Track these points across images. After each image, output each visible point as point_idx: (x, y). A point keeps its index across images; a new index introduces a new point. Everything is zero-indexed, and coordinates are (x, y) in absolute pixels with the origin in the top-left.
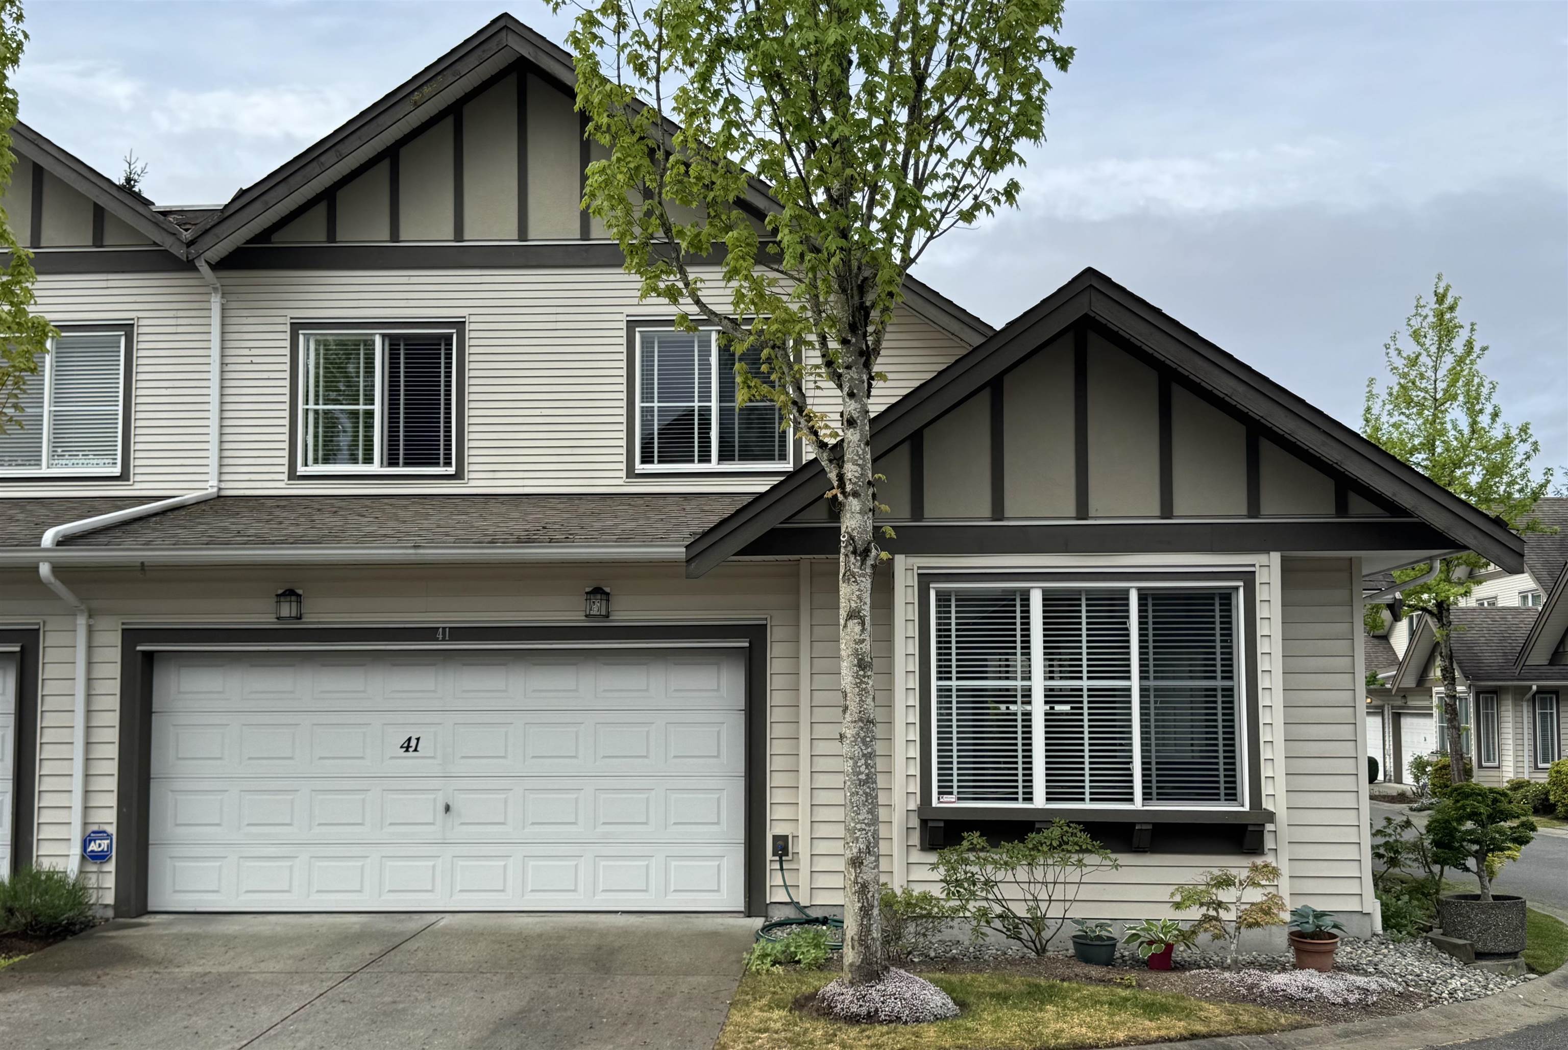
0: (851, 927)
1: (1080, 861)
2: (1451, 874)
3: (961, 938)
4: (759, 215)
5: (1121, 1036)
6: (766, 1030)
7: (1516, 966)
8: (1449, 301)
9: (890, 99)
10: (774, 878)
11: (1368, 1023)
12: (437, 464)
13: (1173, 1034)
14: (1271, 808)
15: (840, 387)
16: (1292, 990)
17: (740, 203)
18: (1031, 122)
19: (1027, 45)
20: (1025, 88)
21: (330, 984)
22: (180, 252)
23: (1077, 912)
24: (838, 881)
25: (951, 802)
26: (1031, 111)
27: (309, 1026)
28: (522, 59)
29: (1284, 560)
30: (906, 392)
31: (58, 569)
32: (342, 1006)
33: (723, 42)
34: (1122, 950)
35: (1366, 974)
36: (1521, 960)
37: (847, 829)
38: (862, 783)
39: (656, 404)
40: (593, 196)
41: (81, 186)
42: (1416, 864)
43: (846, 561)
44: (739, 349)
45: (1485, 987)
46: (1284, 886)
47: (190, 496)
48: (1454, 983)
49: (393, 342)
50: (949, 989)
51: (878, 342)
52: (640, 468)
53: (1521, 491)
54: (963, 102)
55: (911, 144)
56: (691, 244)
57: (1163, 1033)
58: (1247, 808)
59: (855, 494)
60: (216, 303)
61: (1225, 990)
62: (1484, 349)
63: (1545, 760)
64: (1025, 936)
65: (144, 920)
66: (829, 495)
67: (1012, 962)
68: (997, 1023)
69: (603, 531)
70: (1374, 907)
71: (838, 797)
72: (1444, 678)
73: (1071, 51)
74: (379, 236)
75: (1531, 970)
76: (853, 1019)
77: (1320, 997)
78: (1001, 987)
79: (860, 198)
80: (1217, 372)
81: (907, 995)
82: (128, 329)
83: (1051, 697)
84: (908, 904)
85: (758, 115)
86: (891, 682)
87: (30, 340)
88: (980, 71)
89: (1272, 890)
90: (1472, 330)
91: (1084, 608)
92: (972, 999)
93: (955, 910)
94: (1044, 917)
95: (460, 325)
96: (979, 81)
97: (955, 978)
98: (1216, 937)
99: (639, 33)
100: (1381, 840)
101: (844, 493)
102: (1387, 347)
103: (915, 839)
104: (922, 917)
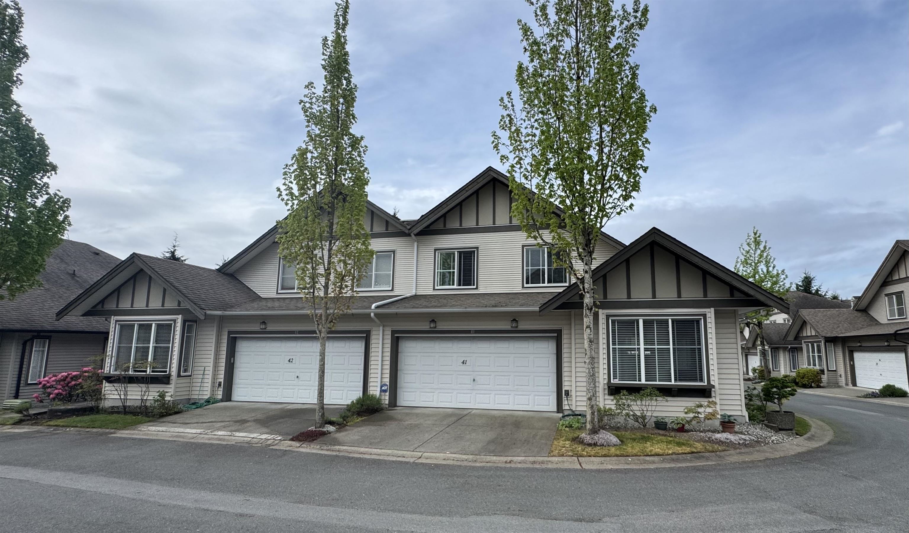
0: (589, 418)
1: (656, 399)
2: (769, 404)
3: (620, 421)
4: (558, 216)
5: (670, 452)
6: (564, 447)
7: (792, 433)
8: (758, 235)
9: (596, 182)
10: (565, 402)
11: (747, 450)
12: (471, 285)
13: (686, 452)
14: (713, 384)
15: (583, 262)
16: (722, 439)
17: (554, 213)
18: (637, 187)
19: (634, 167)
20: (634, 178)
21: (444, 428)
22: (407, 231)
23: (655, 415)
24: (585, 404)
25: (617, 381)
26: (636, 184)
27: (438, 440)
28: (494, 178)
29: (715, 310)
30: (601, 263)
31: (375, 315)
32: (447, 435)
33: (550, 169)
34: (669, 426)
35: (745, 435)
36: (794, 432)
37: (587, 389)
38: (591, 376)
39: (530, 268)
40: (513, 212)
41: (382, 215)
42: (758, 401)
43: (585, 311)
44: (554, 252)
45: (783, 440)
46: (718, 407)
47: (408, 295)
48: (773, 438)
49: (460, 253)
50: (618, 436)
51: (593, 249)
52: (525, 285)
53: (783, 289)
54: (616, 182)
55: (602, 196)
56: (540, 224)
57: (683, 451)
58: (706, 384)
59: (588, 292)
60: (416, 244)
61: (701, 439)
62: (769, 248)
63: (794, 369)
64: (640, 421)
65: (396, 408)
66: (580, 292)
67: (636, 429)
68: (632, 447)
69: (515, 303)
70: (746, 414)
71: (584, 379)
72: (761, 344)
73: (647, 167)
74: (457, 225)
75: (797, 434)
76: (590, 445)
77: (731, 441)
78: (633, 436)
79: (588, 210)
80: (692, 256)
81: (606, 438)
82: (394, 252)
83: (646, 350)
84: (605, 411)
85: (559, 188)
86: (598, 346)
87: (369, 255)
88: (621, 174)
89: (714, 408)
90: (766, 243)
91: (655, 325)
92: (625, 440)
93: (619, 413)
94: (645, 416)
95: (477, 248)
96: (621, 177)
97: (619, 433)
98: (698, 422)
99: (526, 169)
100: (746, 393)
101: (584, 292)
102: (740, 248)
103: (606, 392)
104: (609, 415)
